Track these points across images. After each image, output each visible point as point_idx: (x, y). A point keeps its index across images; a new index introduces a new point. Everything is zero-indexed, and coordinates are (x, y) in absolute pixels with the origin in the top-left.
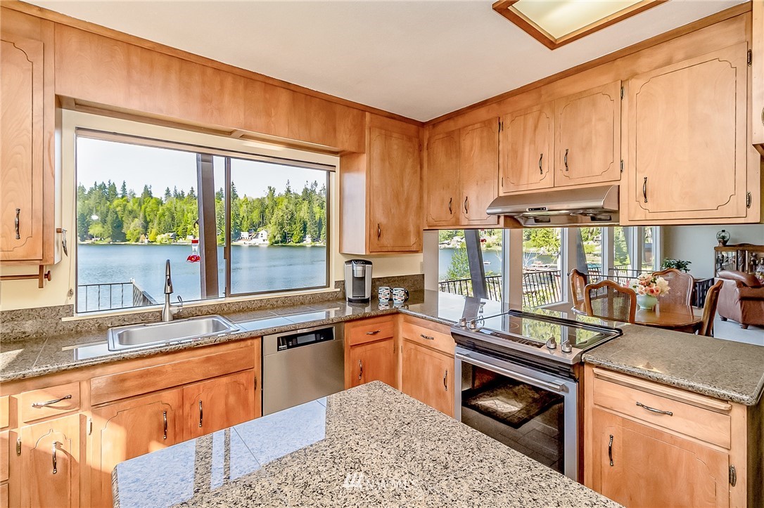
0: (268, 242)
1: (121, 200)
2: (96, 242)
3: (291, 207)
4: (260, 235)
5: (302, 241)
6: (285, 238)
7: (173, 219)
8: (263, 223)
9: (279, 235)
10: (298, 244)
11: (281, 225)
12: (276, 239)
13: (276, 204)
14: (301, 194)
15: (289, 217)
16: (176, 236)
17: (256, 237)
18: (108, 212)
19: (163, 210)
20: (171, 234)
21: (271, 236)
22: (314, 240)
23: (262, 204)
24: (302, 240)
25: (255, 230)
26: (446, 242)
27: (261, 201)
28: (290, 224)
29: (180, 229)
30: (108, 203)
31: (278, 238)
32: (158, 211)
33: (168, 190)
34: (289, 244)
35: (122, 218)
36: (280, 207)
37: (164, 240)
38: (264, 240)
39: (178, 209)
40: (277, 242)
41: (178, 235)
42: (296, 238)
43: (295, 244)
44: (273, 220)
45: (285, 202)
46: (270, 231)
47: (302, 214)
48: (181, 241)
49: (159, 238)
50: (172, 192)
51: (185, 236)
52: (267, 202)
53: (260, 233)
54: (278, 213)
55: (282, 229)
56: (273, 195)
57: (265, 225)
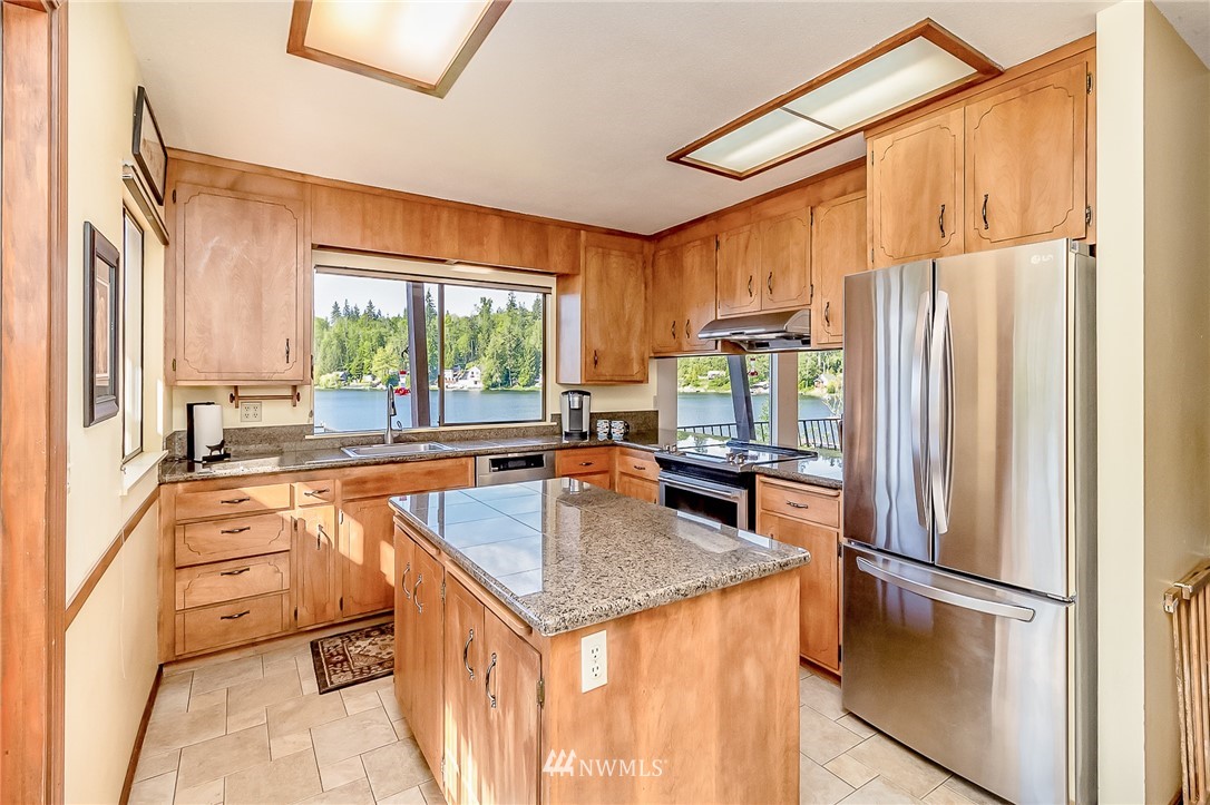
0: (481, 385)
3: (517, 330)
4: (470, 374)
5: (533, 383)
6: (507, 378)
7: (343, 349)
8: (473, 354)
9: (497, 375)
10: (527, 389)
11: (501, 358)
12: (494, 380)
13: (494, 325)
14: (531, 310)
15: (514, 346)
16: (348, 377)
17: (464, 377)
19: (329, 336)
20: (341, 373)
21: (486, 375)
23: (472, 327)
24: (531, 382)
25: (463, 367)
27: (471, 321)
28: (515, 357)
29: (353, 365)
31: (497, 378)
32: (322, 338)
33: (336, 307)
34: (514, 388)
36: (498, 329)
37: (331, 383)
38: (476, 383)
39: (351, 335)
40: (494, 386)
41: (351, 375)
42: (523, 379)
43: (521, 388)
44: (489, 350)
45: (507, 323)
46: (484, 367)
47: (532, 341)
48: (354, 384)
49: (323, 379)
50: (342, 310)
51: (360, 377)
52: (480, 322)
53: (470, 371)
54: (497, 340)
55: (501, 364)
56: (488, 311)
57: (477, 358)
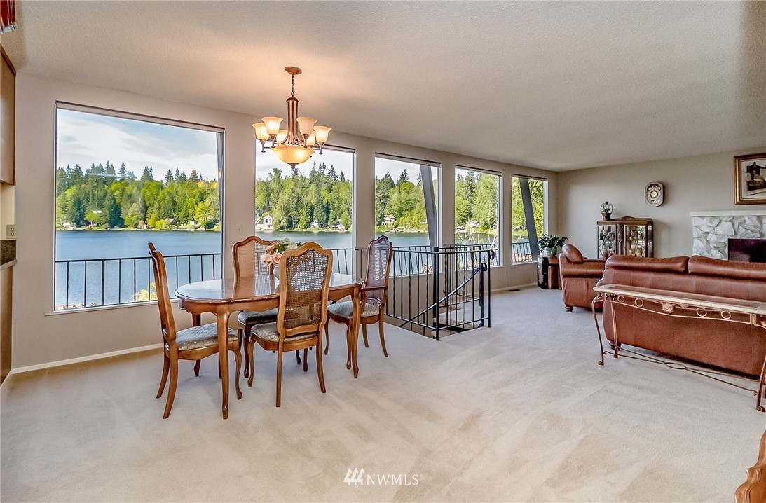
0: (272, 228)
1: (120, 184)
2: (93, 229)
3: (298, 190)
4: (265, 220)
5: (309, 226)
6: (291, 224)
7: (174, 203)
8: (267, 208)
9: (284, 221)
10: (305, 230)
11: (287, 209)
12: (282, 224)
13: (282, 187)
14: (308, 177)
15: (295, 201)
16: (177, 222)
17: (261, 222)
18: (105, 196)
19: (163, 194)
20: (172, 220)
21: (276, 221)
22: (321, 226)
23: (267, 188)
25: (260, 215)
26: (460, 227)
27: (266, 185)
28: (297, 209)
29: (182, 214)
30: (106, 187)
31: (284, 223)
32: (158, 195)
33: (169, 173)
34: (295, 230)
35: (120, 203)
36: (285, 190)
37: (164, 226)
38: (269, 226)
39: (180, 193)
40: (282, 228)
41: (179, 221)
42: (302, 224)
43: (301, 230)
44: (279, 205)
45: (292, 185)
46: (275, 216)
47: (309, 198)
48: (182, 227)
49: (158, 223)
50: (174, 173)
51: (186, 222)
52: (273, 185)
53: (265, 218)
54: (284, 197)
55: (287, 213)
56: (279, 177)
57: (270, 209)
